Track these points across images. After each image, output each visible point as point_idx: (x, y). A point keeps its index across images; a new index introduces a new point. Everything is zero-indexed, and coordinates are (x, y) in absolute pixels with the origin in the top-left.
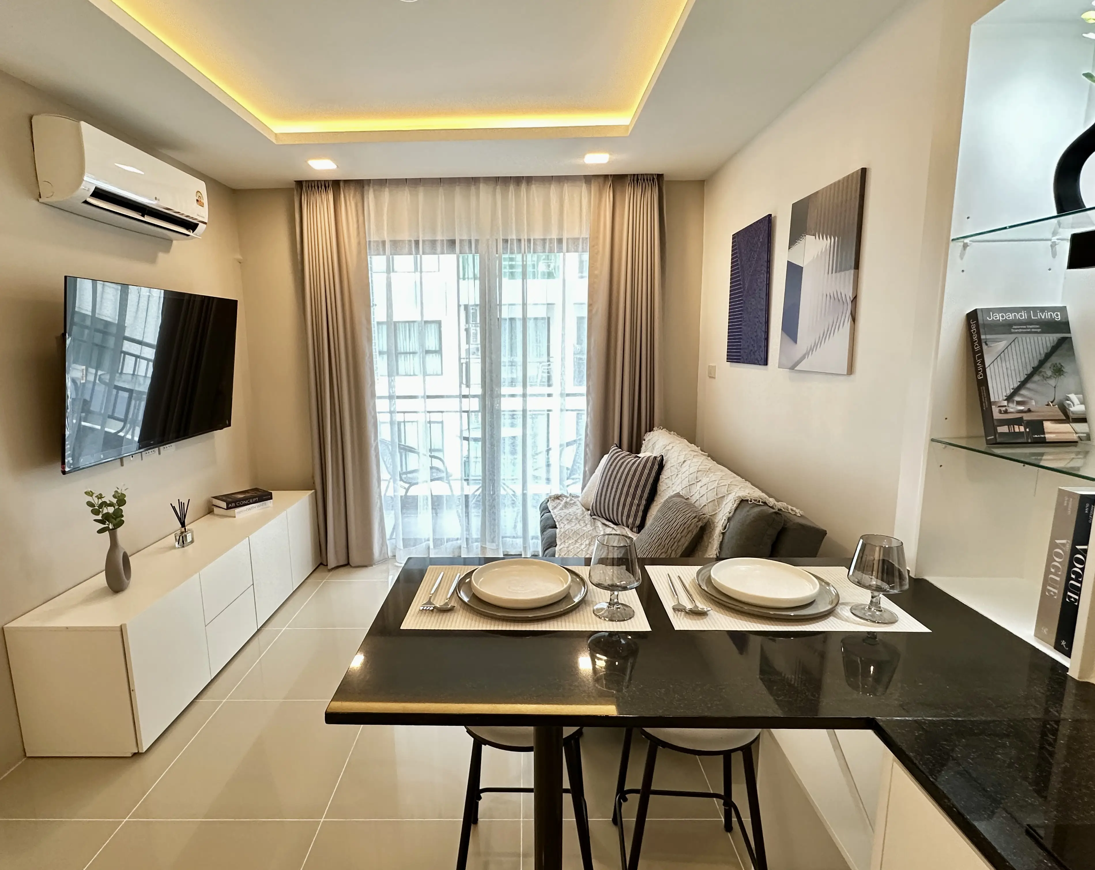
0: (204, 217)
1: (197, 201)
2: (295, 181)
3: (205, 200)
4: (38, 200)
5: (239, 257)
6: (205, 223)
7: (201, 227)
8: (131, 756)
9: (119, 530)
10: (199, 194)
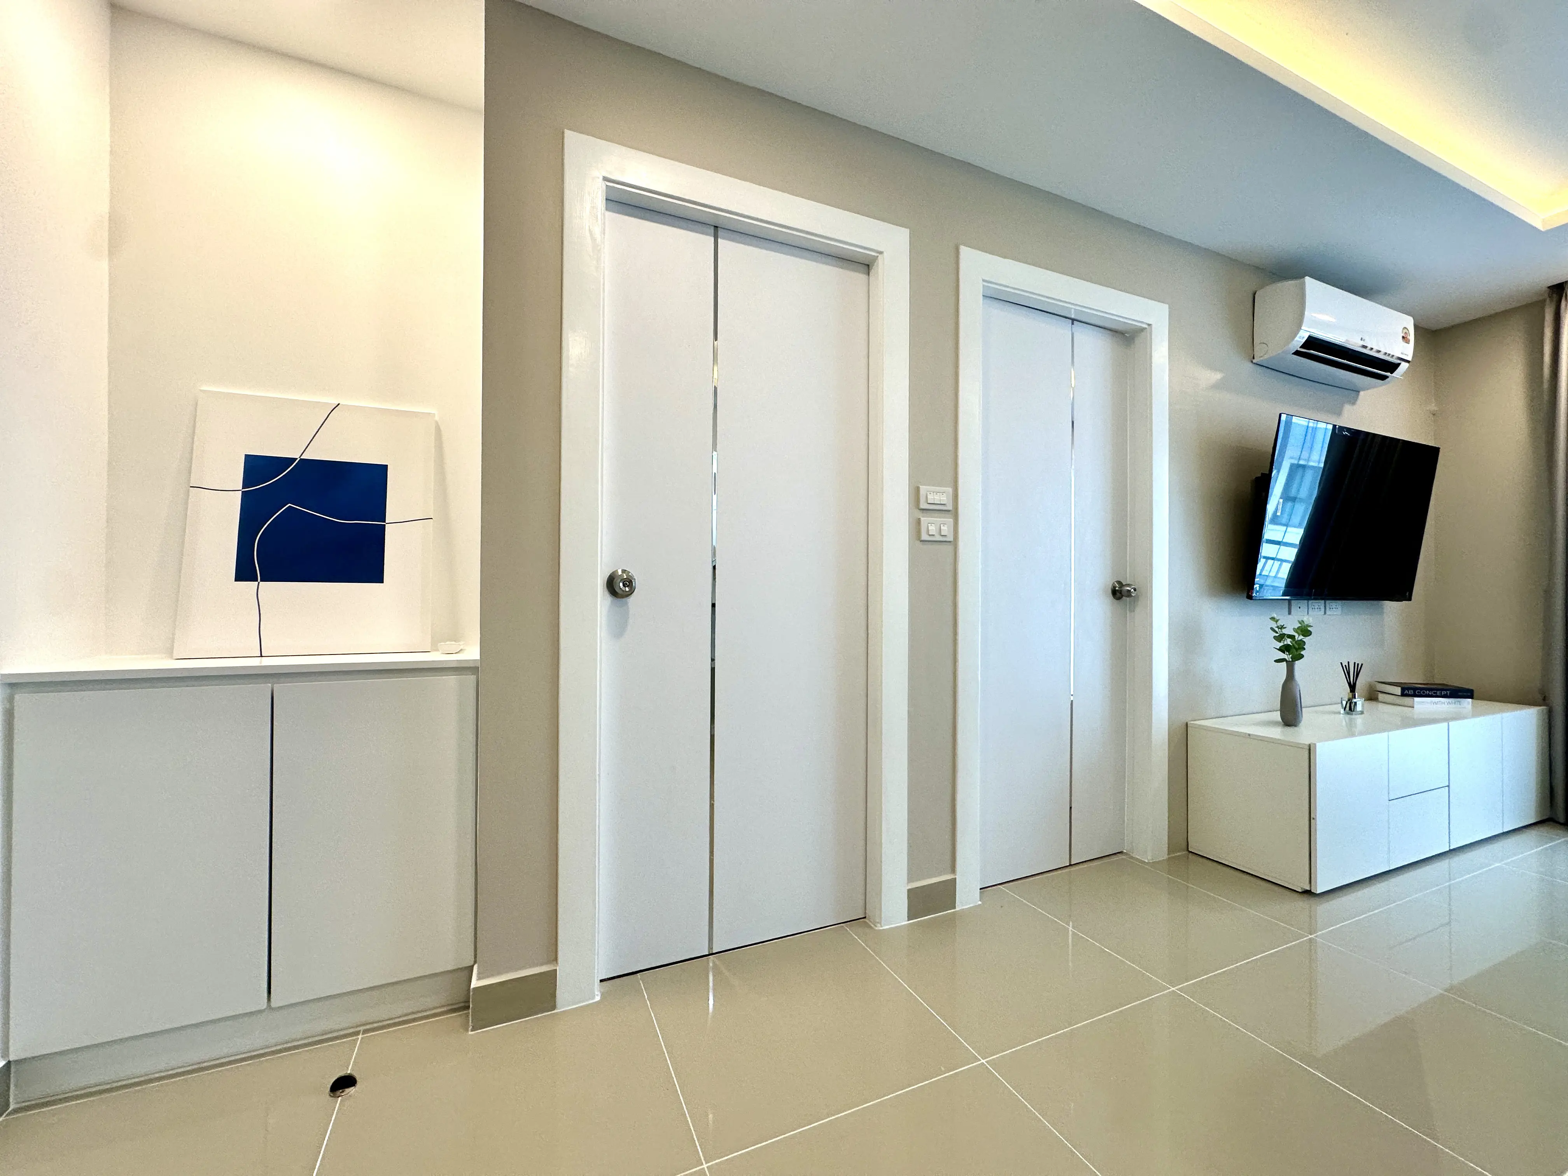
0: (1408, 355)
1: (1403, 337)
2: (1549, 287)
3: (1412, 337)
4: (1252, 362)
5: (1433, 407)
6: (1408, 362)
7: (1404, 366)
8: (1300, 891)
9: (1298, 664)
10: (1405, 331)
